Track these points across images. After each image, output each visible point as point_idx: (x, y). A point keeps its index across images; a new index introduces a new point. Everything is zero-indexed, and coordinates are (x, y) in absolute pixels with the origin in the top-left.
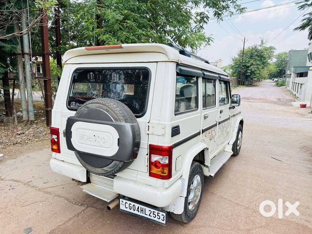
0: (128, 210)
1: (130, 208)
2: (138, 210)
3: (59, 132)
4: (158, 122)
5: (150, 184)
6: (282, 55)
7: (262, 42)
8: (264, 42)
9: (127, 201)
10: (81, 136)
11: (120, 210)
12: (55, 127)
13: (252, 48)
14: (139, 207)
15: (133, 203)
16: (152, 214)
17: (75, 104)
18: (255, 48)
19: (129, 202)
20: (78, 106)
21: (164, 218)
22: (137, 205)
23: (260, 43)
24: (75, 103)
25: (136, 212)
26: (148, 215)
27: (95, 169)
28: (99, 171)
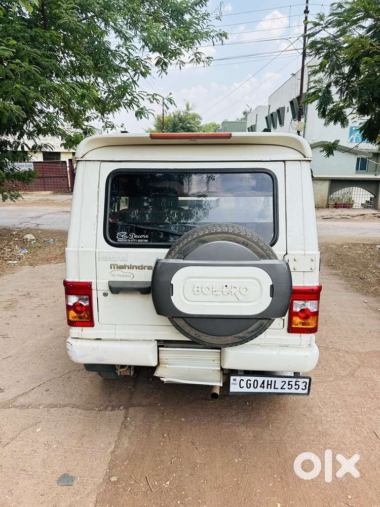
0: (245, 390)
1: (249, 386)
2: (262, 386)
3: (93, 288)
4: (303, 253)
5: (287, 343)
6: (210, 127)
7: (188, 106)
8: (190, 107)
9: (243, 378)
10: (198, 289)
11: (230, 394)
12: (82, 281)
13: (174, 116)
14: (264, 381)
15: (253, 378)
16: (286, 386)
17: (128, 235)
18: (179, 115)
19: (246, 378)
20: (135, 238)
21: (305, 386)
22: (260, 379)
23: (185, 108)
24: (126, 233)
25: (259, 390)
26: (280, 388)
27: (222, 338)
28: (228, 341)
